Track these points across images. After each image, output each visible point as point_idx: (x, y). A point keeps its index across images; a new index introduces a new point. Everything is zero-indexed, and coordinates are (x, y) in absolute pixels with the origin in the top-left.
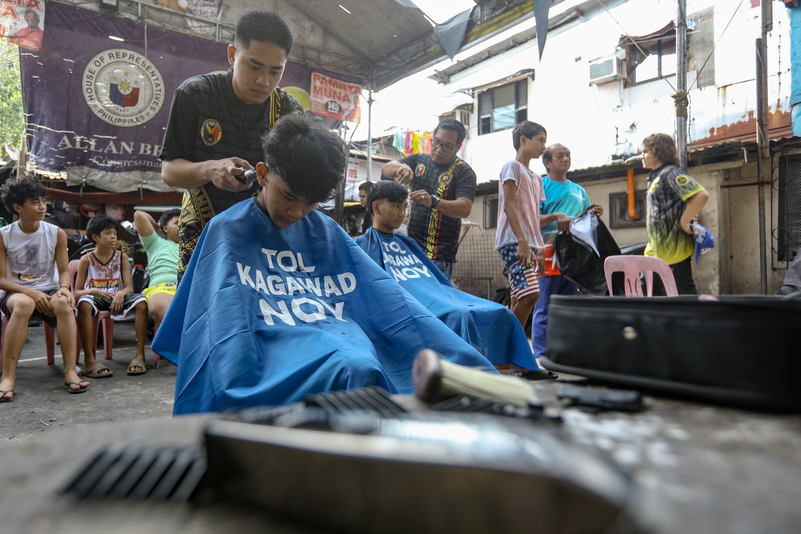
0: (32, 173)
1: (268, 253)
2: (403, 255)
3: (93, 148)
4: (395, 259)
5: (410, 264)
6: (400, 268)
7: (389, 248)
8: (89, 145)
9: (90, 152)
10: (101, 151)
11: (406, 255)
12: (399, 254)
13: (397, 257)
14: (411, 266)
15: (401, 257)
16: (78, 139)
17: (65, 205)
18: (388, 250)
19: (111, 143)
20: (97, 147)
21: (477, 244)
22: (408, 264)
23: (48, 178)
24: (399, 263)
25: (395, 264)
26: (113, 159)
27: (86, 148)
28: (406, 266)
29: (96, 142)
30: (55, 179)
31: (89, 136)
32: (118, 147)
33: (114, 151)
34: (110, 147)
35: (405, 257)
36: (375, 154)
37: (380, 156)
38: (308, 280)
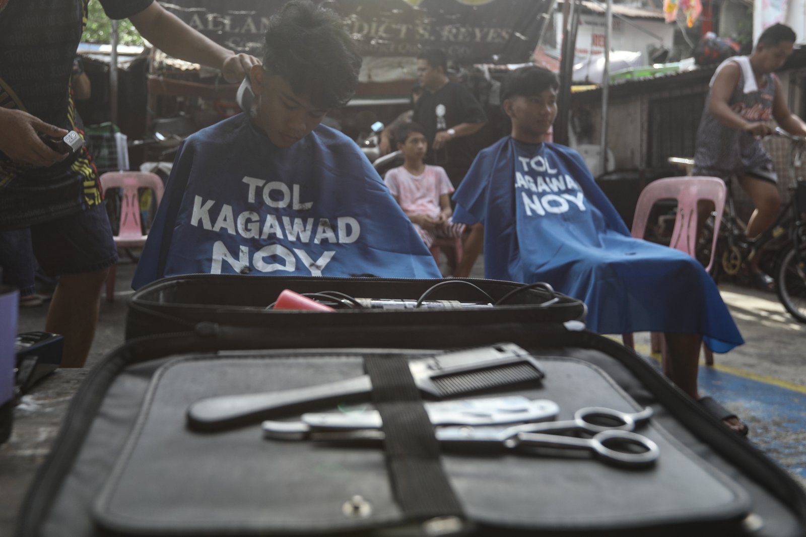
0: (161, 63)
1: (253, 183)
2: (551, 176)
3: (228, 28)
4: (536, 183)
5: (559, 189)
6: (541, 195)
7: (529, 164)
8: (224, 25)
9: (225, 33)
10: (237, 31)
11: (556, 176)
12: (544, 175)
13: (540, 180)
14: (560, 193)
15: (547, 179)
16: (210, 17)
17: (201, 101)
18: (526, 169)
19: (249, 20)
20: (233, 26)
22: (556, 189)
23: (179, 69)
24: (542, 187)
25: (534, 188)
26: (252, 40)
27: (220, 28)
28: (553, 193)
29: (232, 20)
30: (187, 70)
31: (223, 14)
32: (258, 24)
33: (253, 29)
34: (248, 25)
35: (554, 180)
36: (638, 8)
37: (647, 10)
38: (298, 221)
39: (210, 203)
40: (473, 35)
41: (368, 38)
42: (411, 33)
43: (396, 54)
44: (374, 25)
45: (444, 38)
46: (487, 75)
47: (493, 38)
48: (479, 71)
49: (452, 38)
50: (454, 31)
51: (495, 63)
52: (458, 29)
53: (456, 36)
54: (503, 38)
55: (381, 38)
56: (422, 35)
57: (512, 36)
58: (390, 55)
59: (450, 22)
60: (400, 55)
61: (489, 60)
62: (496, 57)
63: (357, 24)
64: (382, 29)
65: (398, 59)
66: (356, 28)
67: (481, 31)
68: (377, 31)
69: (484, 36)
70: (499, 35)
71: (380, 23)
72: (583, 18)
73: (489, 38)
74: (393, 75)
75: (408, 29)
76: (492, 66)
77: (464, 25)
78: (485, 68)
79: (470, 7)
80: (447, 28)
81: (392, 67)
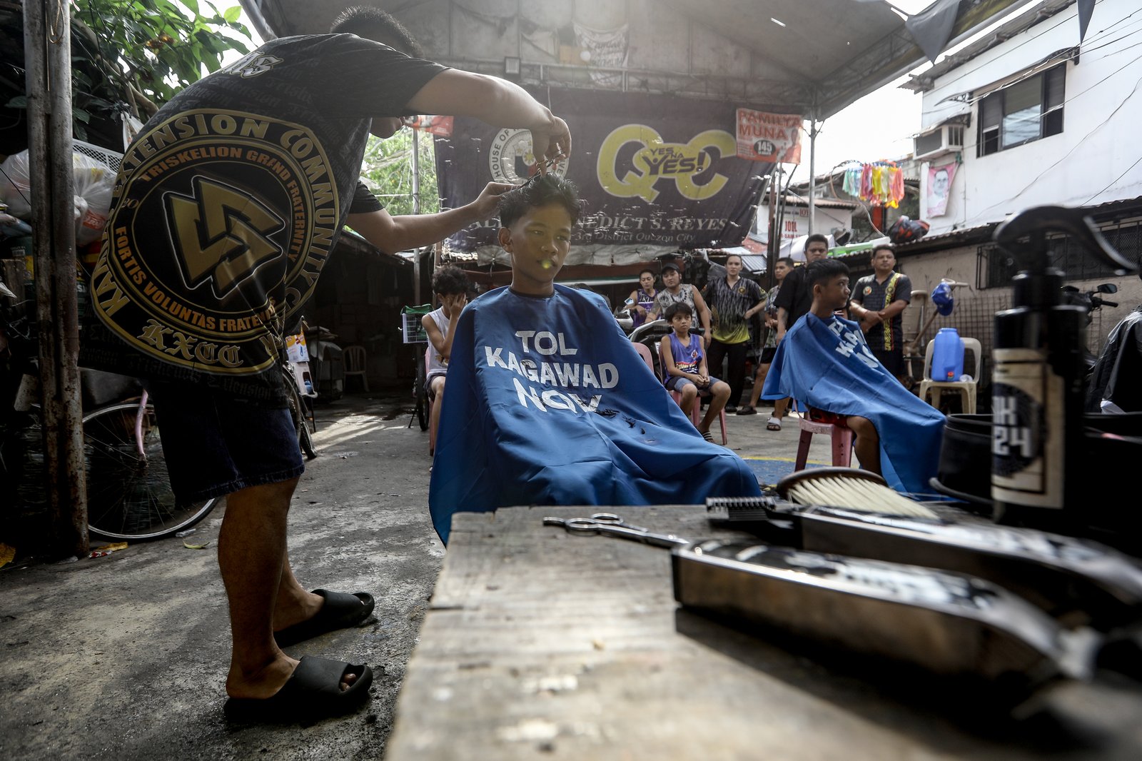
0: (448, 256)
1: (524, 336)
21: (966, 311)
23: (461, 260)
30: (467, 260)
36: (820, 199)
37: (829, 200)
38: (567, 366)
39: (499, 350)
40: (696, 224)
41: (612, 230)
42: (647, 225)
43: (634, 242)
44: (617, 219)
45: (673, 228)
46: (706, 258)
47: (712, 227)
48: (699, 254)
49: (679, 228)
50: (681, 221)
51: (713, 248)
52: (684, 220)
53: (682, 226)
54: (721, 226)
55: (622, 229)
56: (656, 226)
57: (727, 224)
58: (629, 243)
59: (678, 215)
60: (636, 242)
61: (708, 245)
62: (714, 242)
63: (603, 219)
64: (623, 222)
65: (636, 246)
66: (602, 222)
67: (703, 222)
68: (619, 224)
69: (705, 226)
70: (717, 224)
71: (622, 217)
72: (787, 209)
73: (709, 227)
74: (633, 259)
75: (644, 221)
76: (710, 249)
77: (689, 218)
78: (704, 251)
79: (695, 202)
80: (676, 220)
81: (630, 253)
